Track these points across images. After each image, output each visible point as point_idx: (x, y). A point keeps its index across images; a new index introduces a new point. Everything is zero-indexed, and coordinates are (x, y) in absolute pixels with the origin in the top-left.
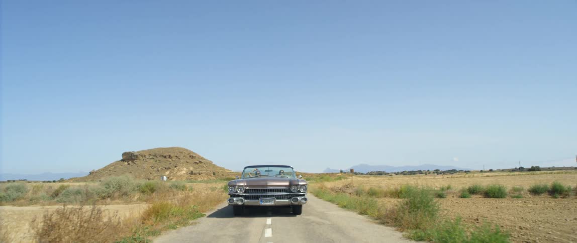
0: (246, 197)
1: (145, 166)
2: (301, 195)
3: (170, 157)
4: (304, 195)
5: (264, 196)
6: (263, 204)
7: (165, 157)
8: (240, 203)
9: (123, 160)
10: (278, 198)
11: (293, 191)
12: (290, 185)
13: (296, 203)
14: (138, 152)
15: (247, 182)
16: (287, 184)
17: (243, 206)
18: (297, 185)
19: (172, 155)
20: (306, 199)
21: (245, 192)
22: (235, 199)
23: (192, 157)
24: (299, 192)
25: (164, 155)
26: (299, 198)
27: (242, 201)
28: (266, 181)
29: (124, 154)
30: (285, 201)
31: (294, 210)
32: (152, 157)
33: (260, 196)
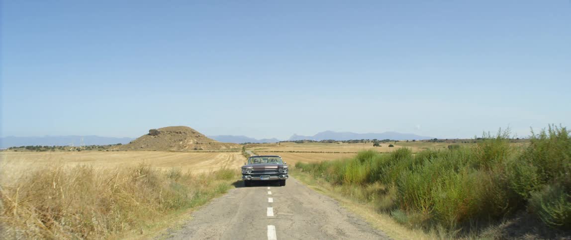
0: (252, 175)
1: (166, 138)
2: (285, 174)
3: (180, 133)
4: (286, 174)
5: (263, 175)
6: (262, 179)
7: (177, 133)
8: (249, 179)
9: (149, 134)
10: (271, 176)
11: (280, 171)
12: (278, 168)
13: (282, 179)
14: (159, 129)
15: (253, 166)
16: (276, 167)
17: (251, 181)
18: (282, 168)
19: (182, 132)
20: (287, 176)
21: (252, 172)
22: (246, 177)
23: (194, 133)
24: (284, 172)
25: (177, 131)
26: (284, 176)
27: (250, 177)
28: (265, 165)
29: (150, 131)
30: (276, 177)
31: (281, 183)
32: (169, 133)
33: (260, 175)
